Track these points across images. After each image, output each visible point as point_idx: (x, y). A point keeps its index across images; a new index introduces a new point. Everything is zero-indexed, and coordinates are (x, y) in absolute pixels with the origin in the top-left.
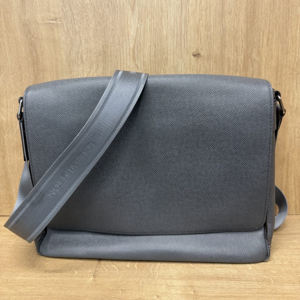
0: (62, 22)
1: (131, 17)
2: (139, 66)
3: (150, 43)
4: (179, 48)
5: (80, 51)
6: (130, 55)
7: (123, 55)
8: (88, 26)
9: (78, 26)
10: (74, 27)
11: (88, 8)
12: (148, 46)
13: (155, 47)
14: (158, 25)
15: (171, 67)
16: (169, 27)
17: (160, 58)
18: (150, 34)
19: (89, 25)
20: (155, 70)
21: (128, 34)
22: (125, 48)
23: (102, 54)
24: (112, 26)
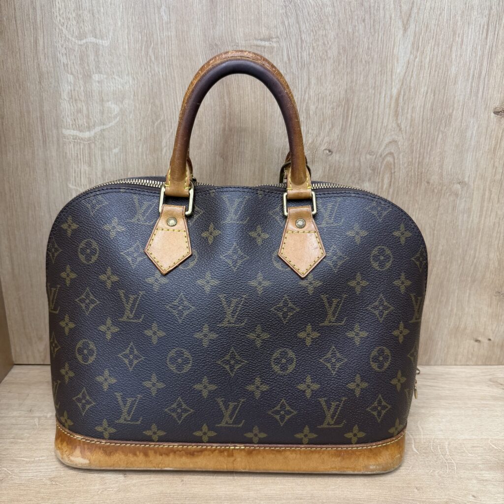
0: (280, 45)
1: (401, 42)
2: (403, 126)
3: (426, 88)
4: (474, 98)
5: (307, 99)
6: (390, 108)
7: (379, 107)
8: (325, 53)
9: (308, 53)
10: (299, 55)
11: (328, 22)
12: (422, 94)
13: (434, 96)
14: (444, 57)
15: (455, 130)
16: (462, 62)
17: (439, 113)
18: (429, 72)
19: (327, 52)
20: (428, 135)
21: (392, 72)
22: (383, 96)
23: (343, 104)
24: (365, 56)
